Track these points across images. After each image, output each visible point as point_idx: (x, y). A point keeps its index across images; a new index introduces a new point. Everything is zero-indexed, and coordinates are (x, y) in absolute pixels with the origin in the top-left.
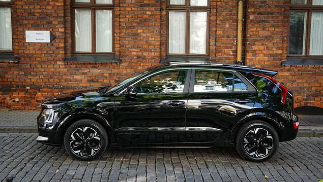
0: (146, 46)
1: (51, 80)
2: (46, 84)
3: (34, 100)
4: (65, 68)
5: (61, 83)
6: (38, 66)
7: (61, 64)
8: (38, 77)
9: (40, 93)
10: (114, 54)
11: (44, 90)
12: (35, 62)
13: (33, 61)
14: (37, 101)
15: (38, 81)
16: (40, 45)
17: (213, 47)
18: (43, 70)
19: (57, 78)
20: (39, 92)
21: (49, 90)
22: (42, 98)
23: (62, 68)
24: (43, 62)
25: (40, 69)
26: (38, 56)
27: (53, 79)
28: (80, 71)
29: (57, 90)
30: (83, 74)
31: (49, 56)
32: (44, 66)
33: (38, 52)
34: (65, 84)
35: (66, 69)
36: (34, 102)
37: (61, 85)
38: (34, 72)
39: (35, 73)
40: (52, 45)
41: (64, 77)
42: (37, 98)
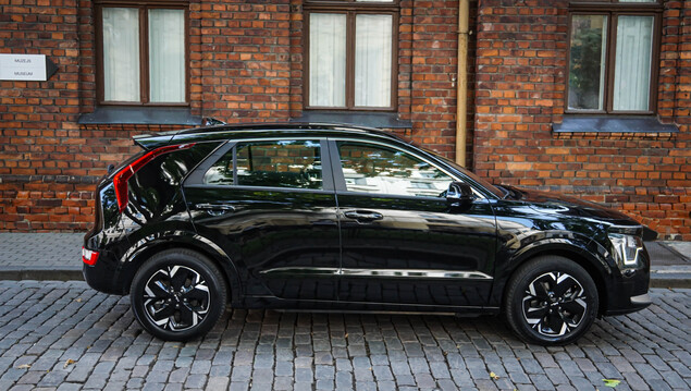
0: (259, 90)
1: (50, 164)
2: (39, 171)
3: (13, 208)
4: (81, 137)
5: (71, 171)
6: (20, 133)
7: (70, 127)
8: (20, 157)
9: (24, 193)
10: (189, 107)
11: (34, 186)
12: (12, 124)
13: (8, 121)
14: (19, 210)
15: (21, 165)
16: (24, 85)
17: (404, 92)
18: (31, 141)
19: (64, 160)
20: (23, 190)
21: (46, 185)
22: (31, 204)
23: (75, 137)
24: (30, 124)
25: (25, 140)
26: (21, 110)
27: (53, 162)
28: (115, 144)
29: (64, 186)
30: (121, 150)
31: (44, 110)
32: (33, 132)
33: (19, 102)
34: (81, 172)
35: (84, 140)
36: (11, 211)
37: (71, 175)
38: (10, 145)
39: (13, 149)
40: (52, 87)
41: (79, 157)
42: (19, 202)
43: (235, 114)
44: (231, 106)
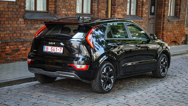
1: (15, 35)
2: (11, 38)
3: (4, 54)
4: (24, 24)
5: (21, 37)
6: (6, 22)
7: (21, 20)
8: (5, 33)
9: (8, 47)
11: (11, 44)
12: (3, 19)
13: (2, 18)
14: (7, 54)
15: (6, 36)
16: (7, 3)
18: (9, 26)
19: (19, 33)
20: (8, 46)
21: (15, 43)
22: (10, 51)
23: (22, 24)
24: (9, 19)
25: (7, 25)
26: (7, 13)
27: (16, 34)
28: (34, 26)
29: (20, 43)
30: (35, 29)
31: (14, 13)
32: (10, 22)
33: (6, 10)
34: (24, 38)
35: (25, 25)
36: (4, 55)
37: (21, 39)
38: (2, 28)
39: (3, 29)
40: (16, 4)
41: (24, 32)
42: (7, 51)
43: (64, 15)
44: (63, 12)
